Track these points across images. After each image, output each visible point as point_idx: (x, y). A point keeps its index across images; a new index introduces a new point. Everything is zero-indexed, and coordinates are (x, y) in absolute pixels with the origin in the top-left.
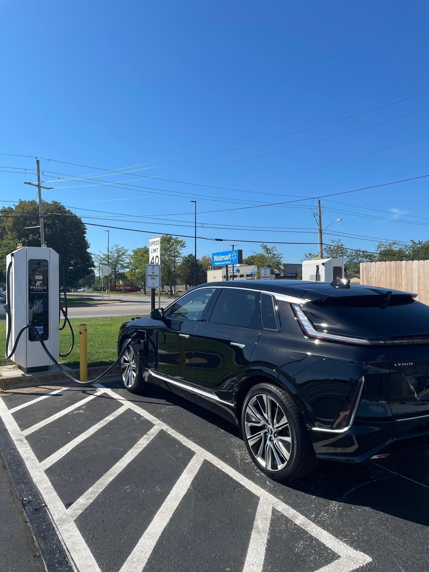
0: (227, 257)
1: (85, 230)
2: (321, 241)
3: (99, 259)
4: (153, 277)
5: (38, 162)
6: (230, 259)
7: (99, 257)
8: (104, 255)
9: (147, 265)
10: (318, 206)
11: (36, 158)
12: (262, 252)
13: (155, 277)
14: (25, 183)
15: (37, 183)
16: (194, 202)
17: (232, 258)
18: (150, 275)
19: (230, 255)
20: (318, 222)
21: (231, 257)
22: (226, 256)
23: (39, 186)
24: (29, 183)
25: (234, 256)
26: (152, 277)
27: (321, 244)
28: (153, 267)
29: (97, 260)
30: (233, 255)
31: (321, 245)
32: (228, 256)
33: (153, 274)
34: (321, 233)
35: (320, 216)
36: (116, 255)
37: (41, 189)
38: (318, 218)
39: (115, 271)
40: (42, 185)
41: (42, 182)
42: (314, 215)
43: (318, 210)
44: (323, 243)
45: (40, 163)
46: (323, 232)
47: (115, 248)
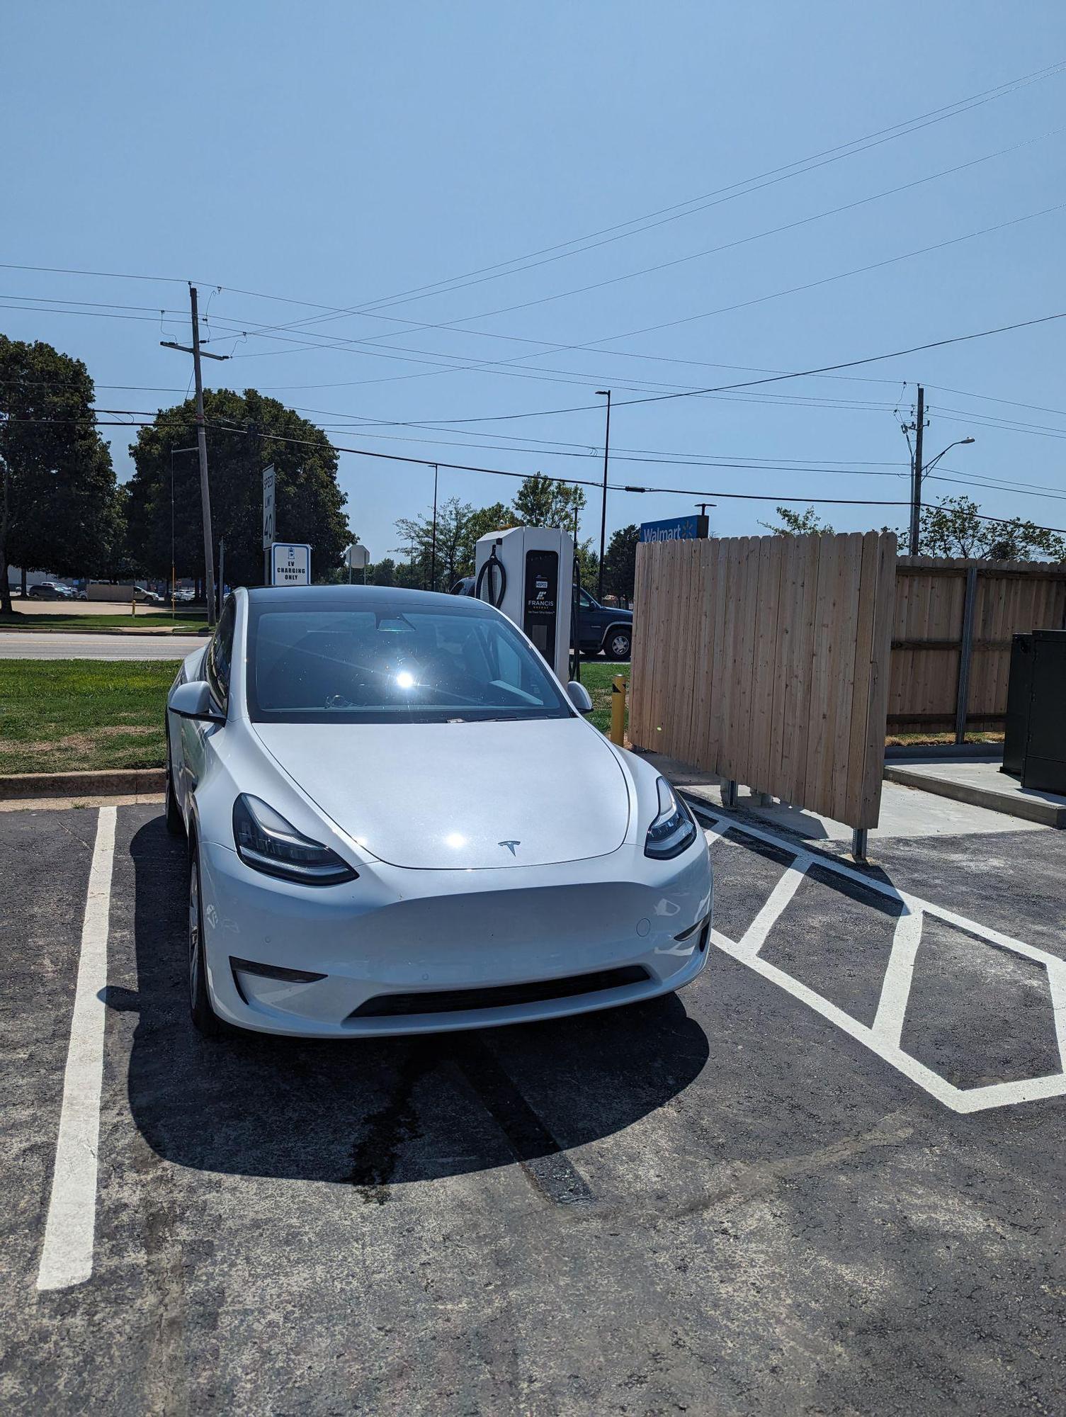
1: (334, 461)
2: (918, 497)
3: (415, 532)
4: (292, 574)
5: (193, 292)
7: (417, 529)
8: (428, 523)
9: (275, 546)
10: (916, 403)
11: (190, 284)
12: (784, 525)
13: (295, 574)
14: (162, 343)
15: (192, 346)
16: (604, 393)
18: (283, 570)
22: (671, 530)
23: (195, 351)
24: (172, 345)
26: (288, 574)
27: (915, 504)
28: (291, 551)
29: (413, 535)
31: (916, 506)
32: (675, 531)
33: (292, 567)
34: (918, 475)
35: (920, 431)
36: (454, 523)
37: (202, 358)
38: (913, 434)
39: (451, 560)
40: (202, 348)
41: (204, 342)
42: (905, 429)
43: (916, 413)
44: (922, 502)
45: (198, 294)
46: (924, 473)
47: (451, 508)
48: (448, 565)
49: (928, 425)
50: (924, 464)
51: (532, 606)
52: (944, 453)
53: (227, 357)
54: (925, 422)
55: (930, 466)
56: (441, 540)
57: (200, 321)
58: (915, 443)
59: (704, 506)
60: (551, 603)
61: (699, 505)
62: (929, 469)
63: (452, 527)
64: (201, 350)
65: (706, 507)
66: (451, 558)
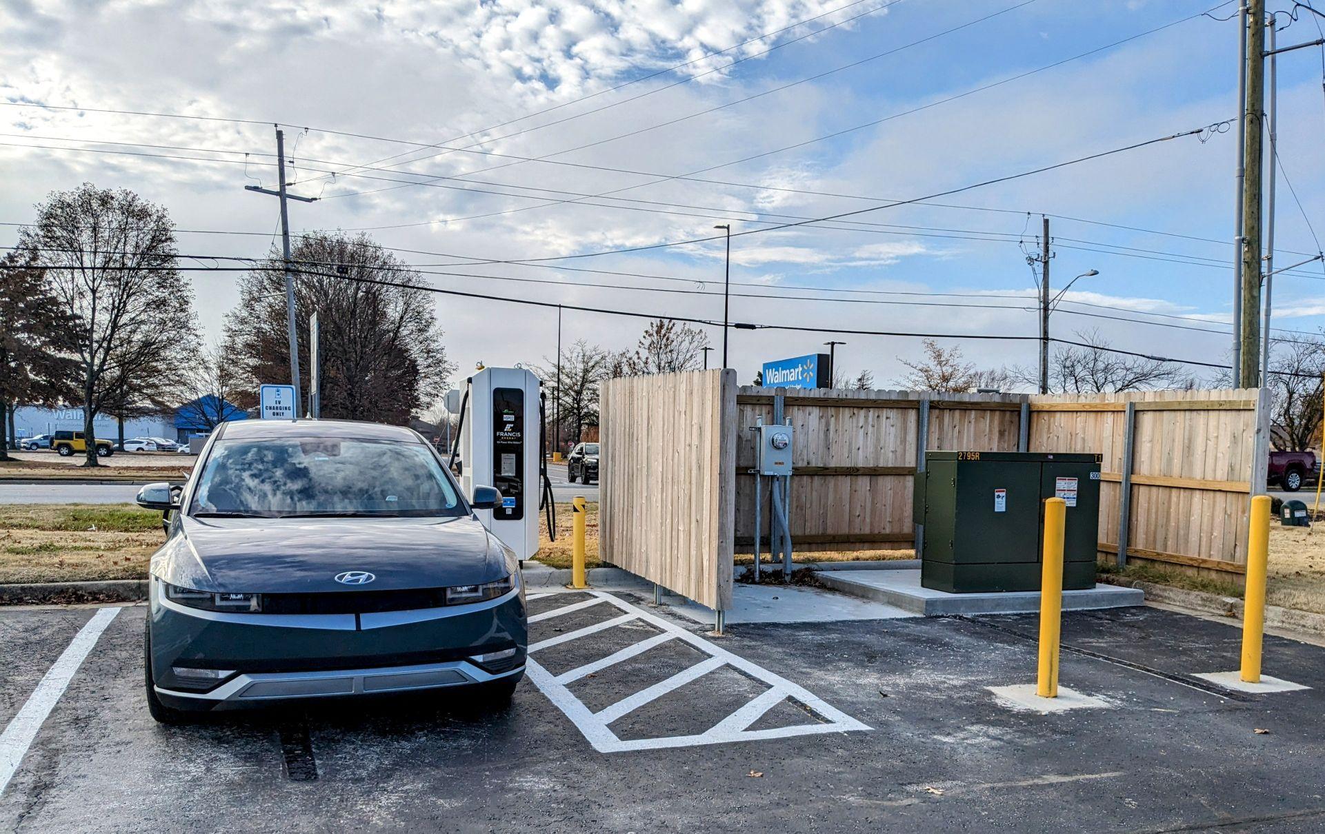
0: (793, 374)
2: (1046, 332)
5: (280, 135)
6: (800, 378)
10: (1042, 234)
11: (276, 125)
13: (282, 411)
14: (246, 187)
15: (277, 189)
16: (723, 227)
17: (804, 376)
19: (801, 369)
20: (1041, 277)
21: (802, 373)
22: (792, 370)
23: (282, 195)
24: (256, 189)
25: (808, 371)
27: (1044, 339)
30: (806, 368)
31: (1044, 343)
32: (797, 370)
34: (1046, 309)
35: (1046, 263)
36: (580, 366)
37: (288, 200)
38: (1039, 267)
39: (579, 405)
40: (289, 190)
41: (291, 184)
42: (1031, 260)
43: (1042, 245)
44: (1050, 337)
45: (284, 137)
46: (1051, 306)
47: (579, 349)
48: (575, 411)
49: (1054, 257)
50: (1051, 297)
51: (500, 437)
52: (1069, 286)
53: (315, 199)
54: (1051, 254)
55: (1058, 298)
56: (566, 384)
57: (286, 163)
58: (1042, 275)
59: (833, 344)
60: (519, 434)
61: (829, 343)
62: (1056, 302)
63: (579, 370)
64: (287, 193)
65: (835, 345)
66: (578, 404)
